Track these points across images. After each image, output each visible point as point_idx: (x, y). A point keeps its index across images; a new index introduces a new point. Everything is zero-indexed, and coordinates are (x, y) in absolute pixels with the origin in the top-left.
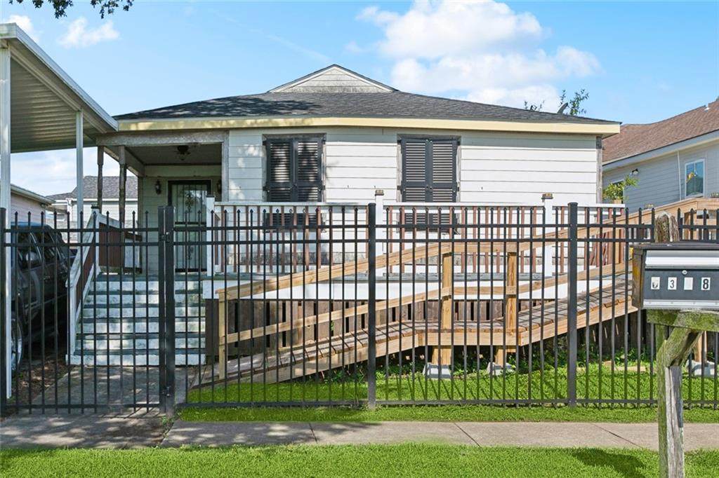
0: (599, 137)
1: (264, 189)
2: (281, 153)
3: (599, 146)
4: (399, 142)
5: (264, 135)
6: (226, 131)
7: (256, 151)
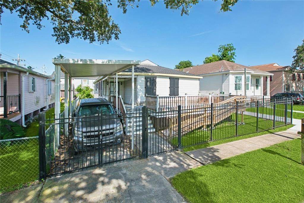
0: (199, 79)
1: (145, 88)
2: (149, 80)
3: (199, 80)
4: (169, 79)
5: (145, 77)
6: (138, 75)
7: (143, 79)
